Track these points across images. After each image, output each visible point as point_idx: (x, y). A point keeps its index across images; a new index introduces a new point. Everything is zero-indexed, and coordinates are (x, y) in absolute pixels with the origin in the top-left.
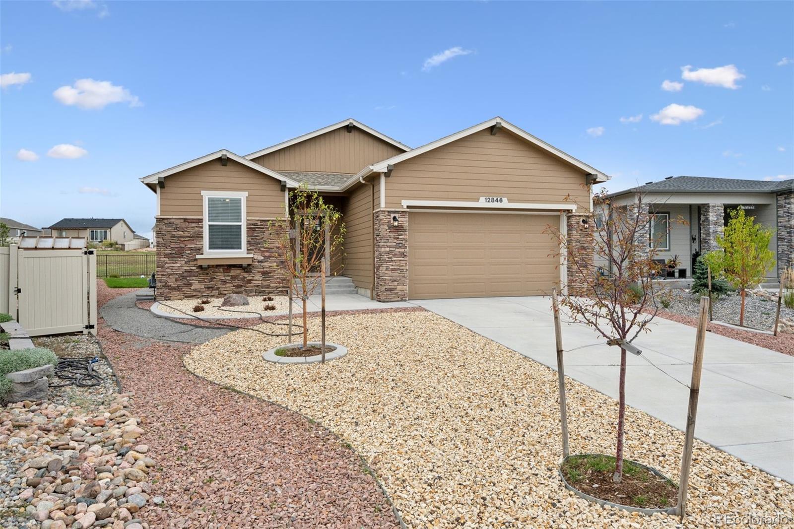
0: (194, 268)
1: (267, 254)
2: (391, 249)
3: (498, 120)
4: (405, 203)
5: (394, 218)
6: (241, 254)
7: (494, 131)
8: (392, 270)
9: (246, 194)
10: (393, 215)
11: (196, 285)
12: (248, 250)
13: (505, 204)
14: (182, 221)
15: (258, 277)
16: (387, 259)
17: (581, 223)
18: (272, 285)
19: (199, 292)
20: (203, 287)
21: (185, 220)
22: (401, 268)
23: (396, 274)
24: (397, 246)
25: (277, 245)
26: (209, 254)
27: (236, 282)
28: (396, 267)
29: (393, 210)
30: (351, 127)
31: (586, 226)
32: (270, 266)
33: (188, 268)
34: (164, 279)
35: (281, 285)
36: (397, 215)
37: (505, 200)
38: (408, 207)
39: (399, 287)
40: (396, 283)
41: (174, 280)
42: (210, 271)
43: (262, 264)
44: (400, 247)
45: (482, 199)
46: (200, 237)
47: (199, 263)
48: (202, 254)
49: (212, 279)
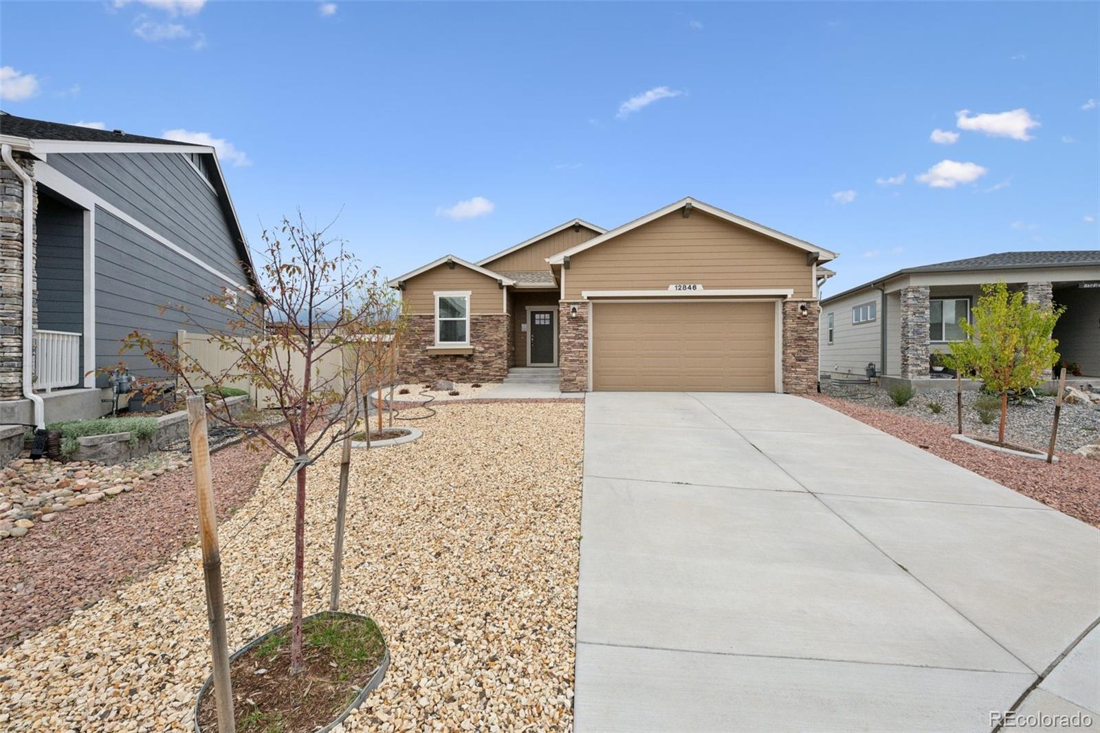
0: (427, 357)
1: (487, 346)
2: (570, 340)
3: (689, 201)
4: (586, 294)
5: (574, 309)
6: (465, 345)
7: (685, 213)
8: (571, 361)
9: (470, 293)
10: (572, 307)
11: (429, 372)
12: (471, 342)
13: (700, 291)
14: (419, 317)
15: (479, 366)
16: (566, 350)
17: (800, 310)
18: (491, 374)
19: (431, 378)
20: (434, 373)
21: (421, 316)
22: (580, 359)
23: (575, 364)
24: (577, 337)
25: (495, 337)
26: (440, 345)
27: (461, 370)
28: (575, 358)
29: (573, 301)
30: (577, 227)
31: (805, 313)
32: (490, 357)
33: (422, 358)
34: (404, 366)
35: (499, 374)
36: (576, 307)
37: (699, 287)
38: (589, 298)
39: (578, 378)
40: (575, 374)
41: (412, 367)
42: (440, 360)
43: (483, 355)
44: (580, 338)
45: (672, 287)
46: (433, 331)
47: (429, 353)
48: (434, 345)
49: (442, 366)
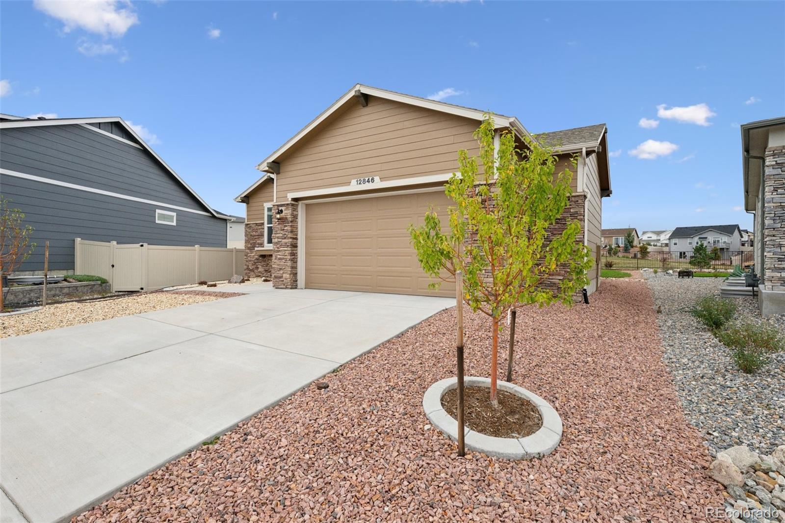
0: (259, 256)
4: (291, 196)
8: (280, 259)
11: (261, 268)
13: (378, 184)
14: (255, 225)
19: (262, 273)
20: (264, 270)
22: (285, 257)
26: (267, 247)
29: (280, 202)
37: (377, 179)
38: (292, 199)
40: (281, 272)
41: (251, 265)
44: (285, 238)
45: (354, 182)
46: (262, 235)
47: (261, 253)
48: (263, 247)
